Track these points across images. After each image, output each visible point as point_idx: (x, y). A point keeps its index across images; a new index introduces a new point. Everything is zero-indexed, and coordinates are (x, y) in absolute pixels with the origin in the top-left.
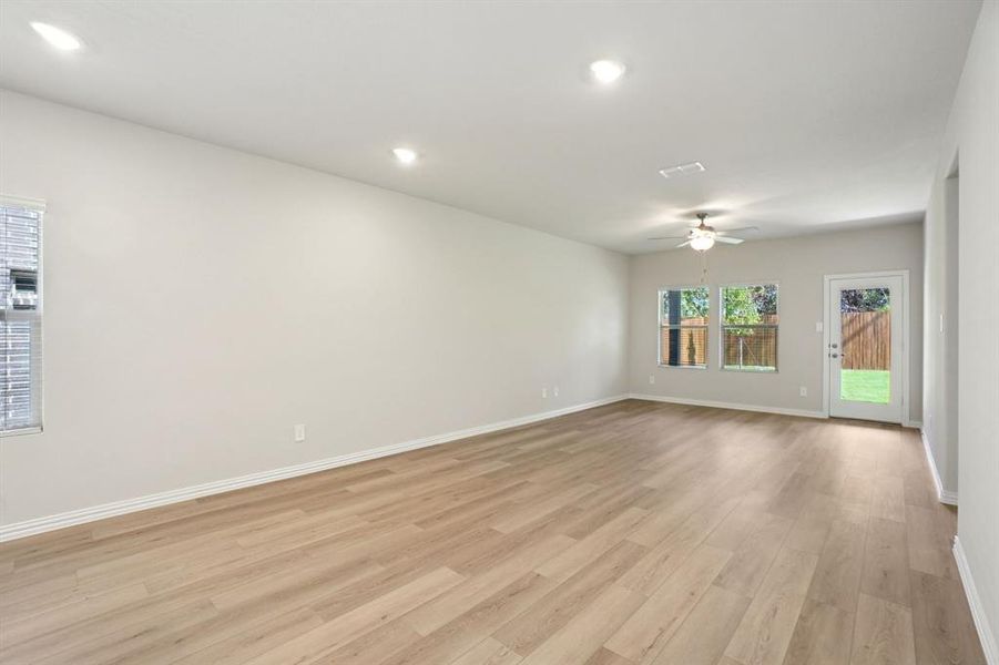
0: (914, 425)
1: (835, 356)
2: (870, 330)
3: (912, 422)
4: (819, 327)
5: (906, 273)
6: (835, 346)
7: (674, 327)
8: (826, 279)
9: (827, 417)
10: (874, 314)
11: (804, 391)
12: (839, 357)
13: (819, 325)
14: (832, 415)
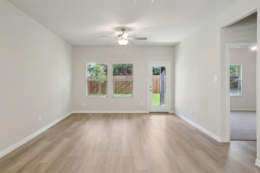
0: (172, 112)
4: (146, 81)
5: (170, 62)
6: (151, 87)
8: (149, 62)
9: (149, 113)
11: (141, 104)
12: (152, 91)
13: (146, 79)
14: (150, 111)
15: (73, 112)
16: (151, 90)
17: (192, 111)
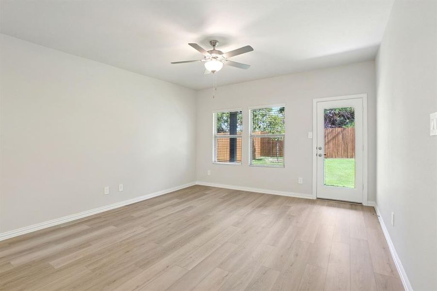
0: (370, 204)
1: (320, 155)
2: (340, 136)
3: (369, 202)
4: (310, 136)
5: (365, 96)
6: (320, 149)
7: (233, 136)
8: (315, 101)
9: (315, 198)
10: (342, 128)
11: (300, 181)
12: (323, 156)
13: (310, 134)
14: (318, 197)
15: (197, 183)
16: (320, 156)
17: (394, 215)
